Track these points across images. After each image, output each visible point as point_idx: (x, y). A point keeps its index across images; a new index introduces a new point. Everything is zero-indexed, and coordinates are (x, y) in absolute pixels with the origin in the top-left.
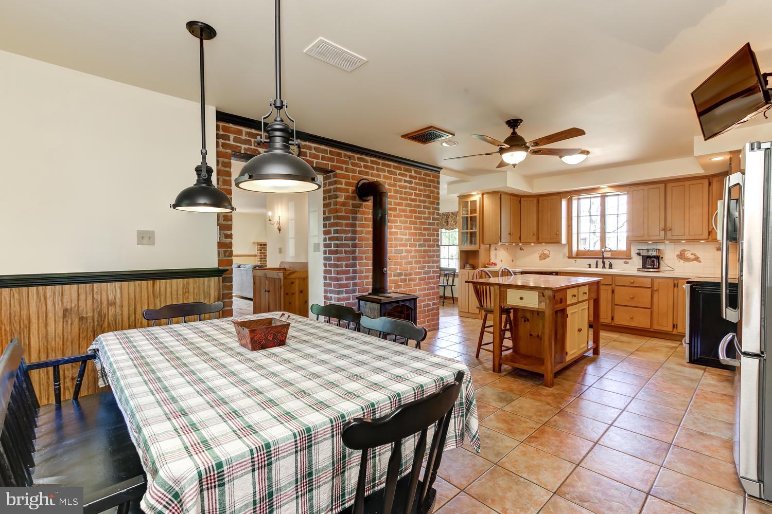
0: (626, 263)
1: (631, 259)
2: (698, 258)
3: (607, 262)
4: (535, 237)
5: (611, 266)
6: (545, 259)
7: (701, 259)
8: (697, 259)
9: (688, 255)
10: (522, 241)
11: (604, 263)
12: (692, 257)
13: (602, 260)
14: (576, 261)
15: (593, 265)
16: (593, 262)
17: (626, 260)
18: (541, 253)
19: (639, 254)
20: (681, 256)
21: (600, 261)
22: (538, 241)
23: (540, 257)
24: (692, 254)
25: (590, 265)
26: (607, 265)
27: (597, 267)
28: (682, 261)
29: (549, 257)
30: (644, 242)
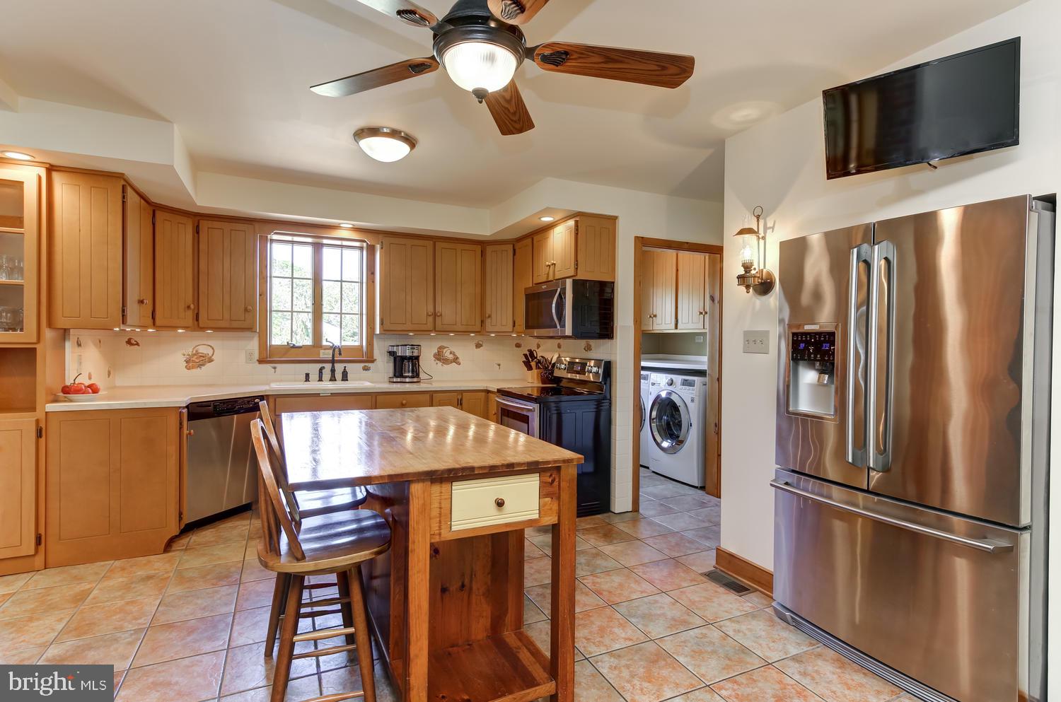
0: (366, 369)
1: (373, 361)
2: (457, 358)
3: (339, 368)
4: (190, 314)
5: (345, 377)
6: (200, 366)
7: (460, 360)
8: (456, 360)
9: (448, 355)
10: (158, 322)
11: (333, 371)
12: (451, 357)
13: (331, 365)
14: (275, 368)
15: (314, 376)
16: (313, 369)
17: (366, 364)
18: (190, 351)
19: (392, 353)
20: (439, 357)
21: (328, 367)
22: (197, 324)
23: (187, 362)
24: (451, 353)
25: (307, 375)
26: (339, 375)
27: (320, 380)
28: (440, 364)
29: (211, 360)
30: (403, 333)
